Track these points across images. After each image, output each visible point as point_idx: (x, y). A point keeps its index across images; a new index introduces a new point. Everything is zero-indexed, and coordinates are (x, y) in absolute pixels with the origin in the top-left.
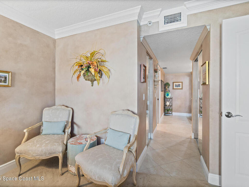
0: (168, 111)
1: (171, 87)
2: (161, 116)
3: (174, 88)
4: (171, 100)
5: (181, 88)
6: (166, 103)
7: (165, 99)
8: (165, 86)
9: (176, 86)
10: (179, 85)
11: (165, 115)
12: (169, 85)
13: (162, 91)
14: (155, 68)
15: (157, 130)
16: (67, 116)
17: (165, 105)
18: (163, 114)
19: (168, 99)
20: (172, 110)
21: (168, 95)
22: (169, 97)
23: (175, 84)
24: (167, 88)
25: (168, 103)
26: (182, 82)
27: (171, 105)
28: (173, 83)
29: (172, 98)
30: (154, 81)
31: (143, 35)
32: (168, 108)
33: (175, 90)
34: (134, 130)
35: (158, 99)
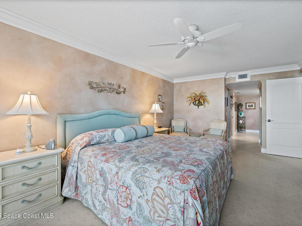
0: (241, 128)
1: (244, 107)
2: (235, 131)
3: (247, 108)
4: (244, 119)
5: (254, 108)
6: (239, 121)
7: (238, 118)
8: (239, 106)
9: (249, 106)
10: (252, 106)
11: (238, 132)
12: (242, 105)
13: (236, 111)
14: (231, 95)
15: (233, 138)
16: (184, 124)
17: (238, 123)
18: (237, 131)
19: (241, 118)
20: (245, 128)
21: (241, 114)
22: (242, 116)
23: (247, 104)
24: (240, 108)
25: (241, 122)
26: (255, 103)
27: (243, 123)
28: (246, 104)
29: (245, 117)
30: (231, 104)
31: (227, 83)
32: (241, 126)
33: (248, 110)
34: (225, 127)
35: (233, 117)
